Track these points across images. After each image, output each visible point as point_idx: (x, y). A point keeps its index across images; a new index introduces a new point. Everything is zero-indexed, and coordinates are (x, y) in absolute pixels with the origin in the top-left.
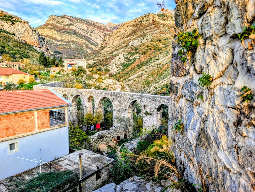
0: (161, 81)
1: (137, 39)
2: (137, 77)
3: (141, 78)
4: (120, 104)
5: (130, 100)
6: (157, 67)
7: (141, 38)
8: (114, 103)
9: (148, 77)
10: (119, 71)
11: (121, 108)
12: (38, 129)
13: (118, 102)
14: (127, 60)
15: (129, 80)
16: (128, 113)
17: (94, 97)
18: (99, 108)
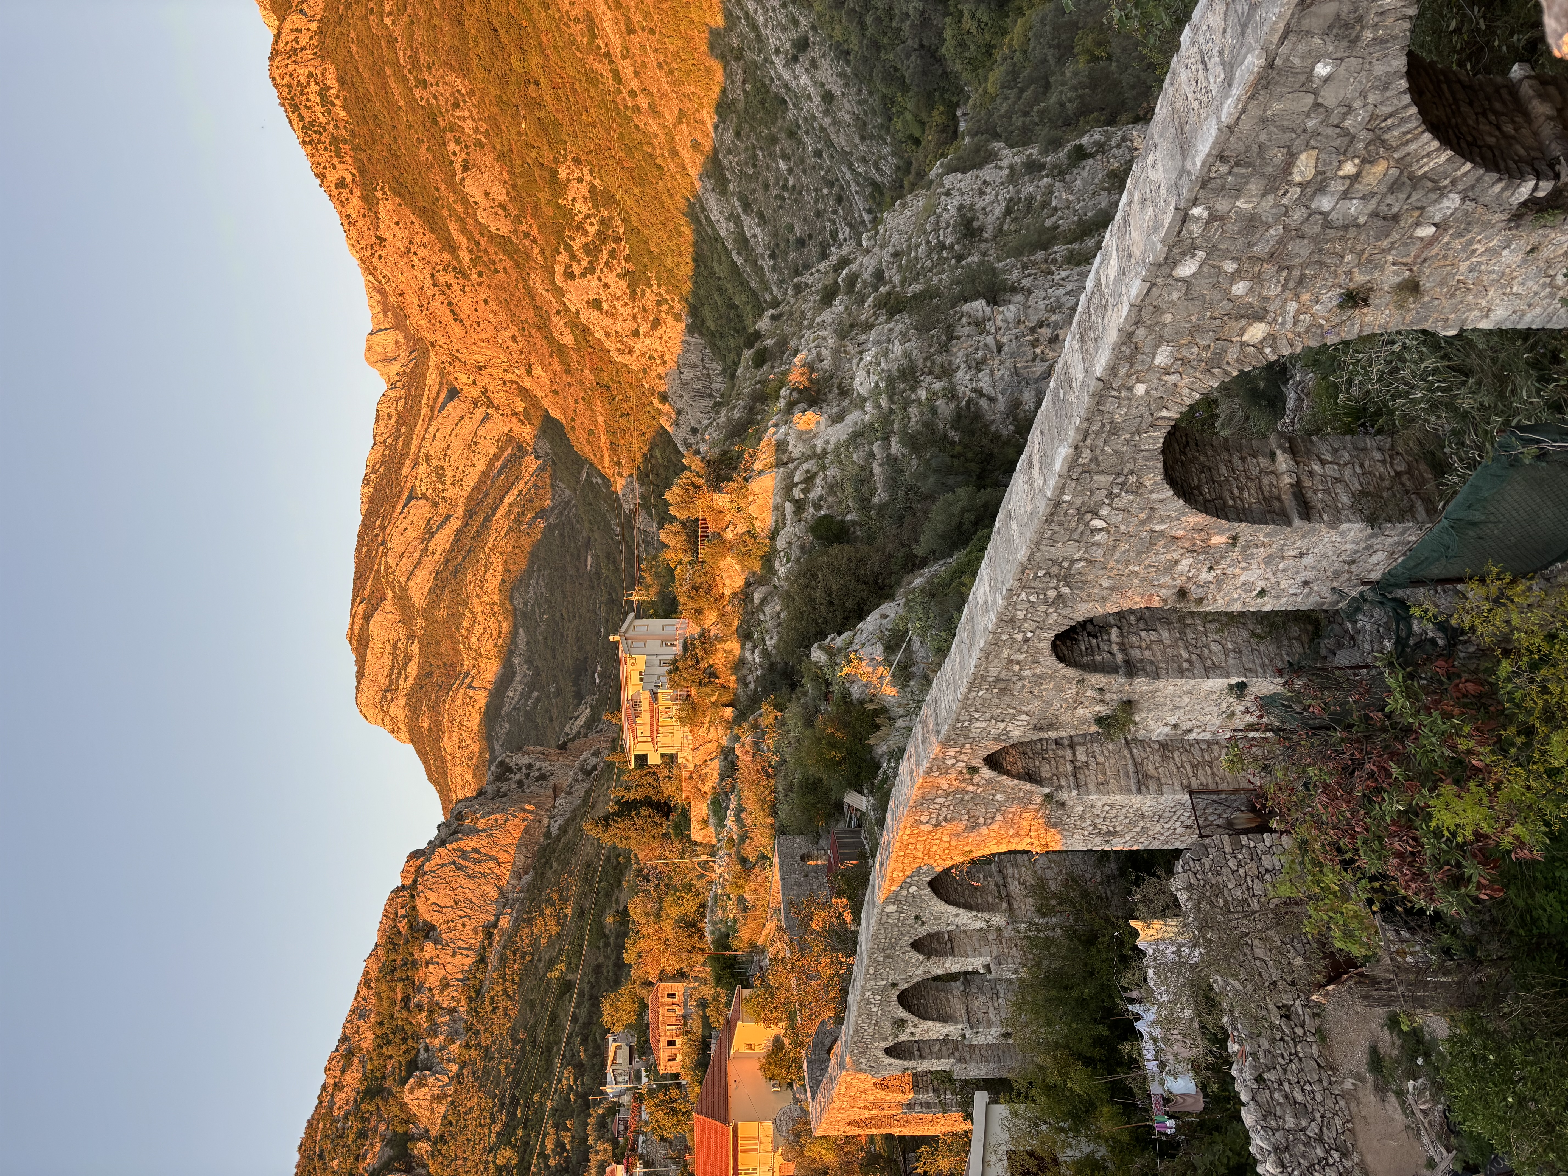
1: (459, 176)
2: (722, 185)
4: (999, 818)
5: (977, 779)
6: (642, 37)
7: (451, 146)
8: (982, 846)
10: (678, 308)
13: (984, 831)
14: (604, 255)
15: (743, 242)
16: (1081, 783)
17: (924, 931)
18: (1010, 908)
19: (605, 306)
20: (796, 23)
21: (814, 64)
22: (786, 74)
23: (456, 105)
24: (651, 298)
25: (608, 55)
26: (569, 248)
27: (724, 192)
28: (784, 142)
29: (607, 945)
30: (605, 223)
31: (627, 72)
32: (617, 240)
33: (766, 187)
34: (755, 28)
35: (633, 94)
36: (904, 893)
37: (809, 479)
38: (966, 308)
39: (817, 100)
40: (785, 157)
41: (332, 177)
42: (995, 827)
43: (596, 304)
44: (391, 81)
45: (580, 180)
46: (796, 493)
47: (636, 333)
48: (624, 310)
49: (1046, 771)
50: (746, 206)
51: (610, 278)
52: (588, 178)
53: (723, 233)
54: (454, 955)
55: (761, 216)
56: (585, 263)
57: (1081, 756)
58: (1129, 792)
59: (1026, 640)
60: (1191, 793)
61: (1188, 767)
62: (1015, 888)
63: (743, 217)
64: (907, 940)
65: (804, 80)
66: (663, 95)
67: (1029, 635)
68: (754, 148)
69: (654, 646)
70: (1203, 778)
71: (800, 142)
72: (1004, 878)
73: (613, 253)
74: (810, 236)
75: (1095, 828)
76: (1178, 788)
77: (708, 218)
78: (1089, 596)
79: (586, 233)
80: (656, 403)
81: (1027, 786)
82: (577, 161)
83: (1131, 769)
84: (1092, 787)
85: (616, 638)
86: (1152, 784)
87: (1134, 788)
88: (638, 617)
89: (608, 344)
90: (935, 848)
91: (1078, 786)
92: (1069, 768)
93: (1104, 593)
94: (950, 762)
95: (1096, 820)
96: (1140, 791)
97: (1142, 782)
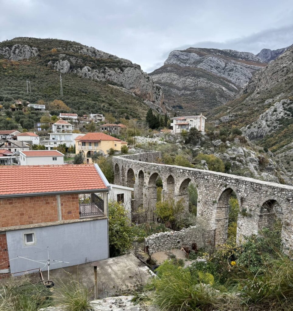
4: (208, 192)
5: (221, 187)
8: (199, 189)
11: (209, 198)
12: (62, 219)
13: (204, 189)
14: (288, 113)
16: (218, 209)
17: (175, 178)
18: (180, 195)
19: (275, 113)
24: (275, 124)
26: (291, 103)
36: (186, 173)
37: (241, 161)
42: (205, 191)
43: (275, 111)
46: (237, 158)
47: (267, 121)
48: (274, 117)
51: (282, 114)
57: (223, 209)
58: (216, 218)
60: (215, 230)
61: (220, 230)
62: (183, 197)
64: (172, 174)
69: (199, 124)
70: (217, 233)
72: (185, 195)
75: (204, 211)
76: (216, 228)
83: (220, 219)
85: (201, 115)
92: (221, 206)
95: (207, 212)
96: (216, 220)
97: (218, 221)
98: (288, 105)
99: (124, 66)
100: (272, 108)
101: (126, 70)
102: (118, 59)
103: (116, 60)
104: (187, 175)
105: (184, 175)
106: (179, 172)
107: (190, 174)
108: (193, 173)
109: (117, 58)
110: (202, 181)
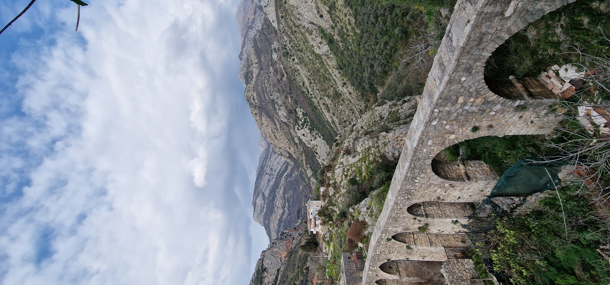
0: (334, 77)
1: (277, 111)
2: (329, 111)
3: (329, 106)
6: (313, 84)
7: (276, 106)
8: (392, 258)
9: (328, 96)
10: (320, 135)
11: (403, 251)
13: (392, 254)
14: (305, 125)
15: (333, 122)
16: (416, 243)
17: (378, 279)
18: (400, 274)
19: (305, 135)
20: (343, 80)
21: (347, 87)
22: (342, 89)
23: (278, 99)
24: (314, 134)
25: (306, 88)
26: (298, 124)
27: (329, 112)
28: (341, 102)
29: (304, 275)
30: (305, 119)
31: (310, 91)
32: (308, 122)
33: (338, 111)
34: (335, 81)
35: (311, 95)
36: (373, 269)
37: (348, 170)
38: (381, 134)
39: (348, 94)
40: (342, 105)
41: (254, 112)
42: (395, 253)
43: (304, 135)
44: (266, 95)
45: (301, 111)
46: (345, 173)
47: (311, 140)
48: (309, 135)
49: (407, 240)
50: (334, 115)
51: (306, 130)
52: (302, 111)
53: (329, 120)
54: (271, 276)
55: (337, 117)
56: (301, 127)
57: (416, 237)
58: (428, 246)
59: (401, 208)
60: (444, 247)
61: (443, 240)
62: (401, 269)
63: (333, 117)
64: (374, 281)
65: (345, 90)
66: (317, 94)
67: (401, 207)
68: (335, 103)
69: (315, 207)
70: (447, 244)
71: (344, 102)
72: (398, 266)
73: (307, 125)
74: (347, 120)
75: (420, 255)
76: (441, 246)
77: (326, 118)
78: (416, 198)
79: (302, 121)
80: (315, 154)
81: (402, 244)
82: (300, 108)
83: (428, 240)
84: (419, 245)
85: (306, 205)
86: (434, 244)
87: (429, 245)
88: (311, 200)
89: (305, 143)
90: (380, 258)
91: (415, 244)
92: (413, 240)
93: (419, 197)
94: (383, 237)
95: (420, 253)
96: (431, 246)
97: (431, 244)
98: (299, 126)
99: (262, 267)
100: (302, 137)
101: (265, 266)
102: (256, 274)
103: (256, 275)
104: (375, 268)
105: (375, 271)
106: (371, 274)
107: (374, 266)
108: (373, 263)
109: (254, 274)
110: (383, 256)
